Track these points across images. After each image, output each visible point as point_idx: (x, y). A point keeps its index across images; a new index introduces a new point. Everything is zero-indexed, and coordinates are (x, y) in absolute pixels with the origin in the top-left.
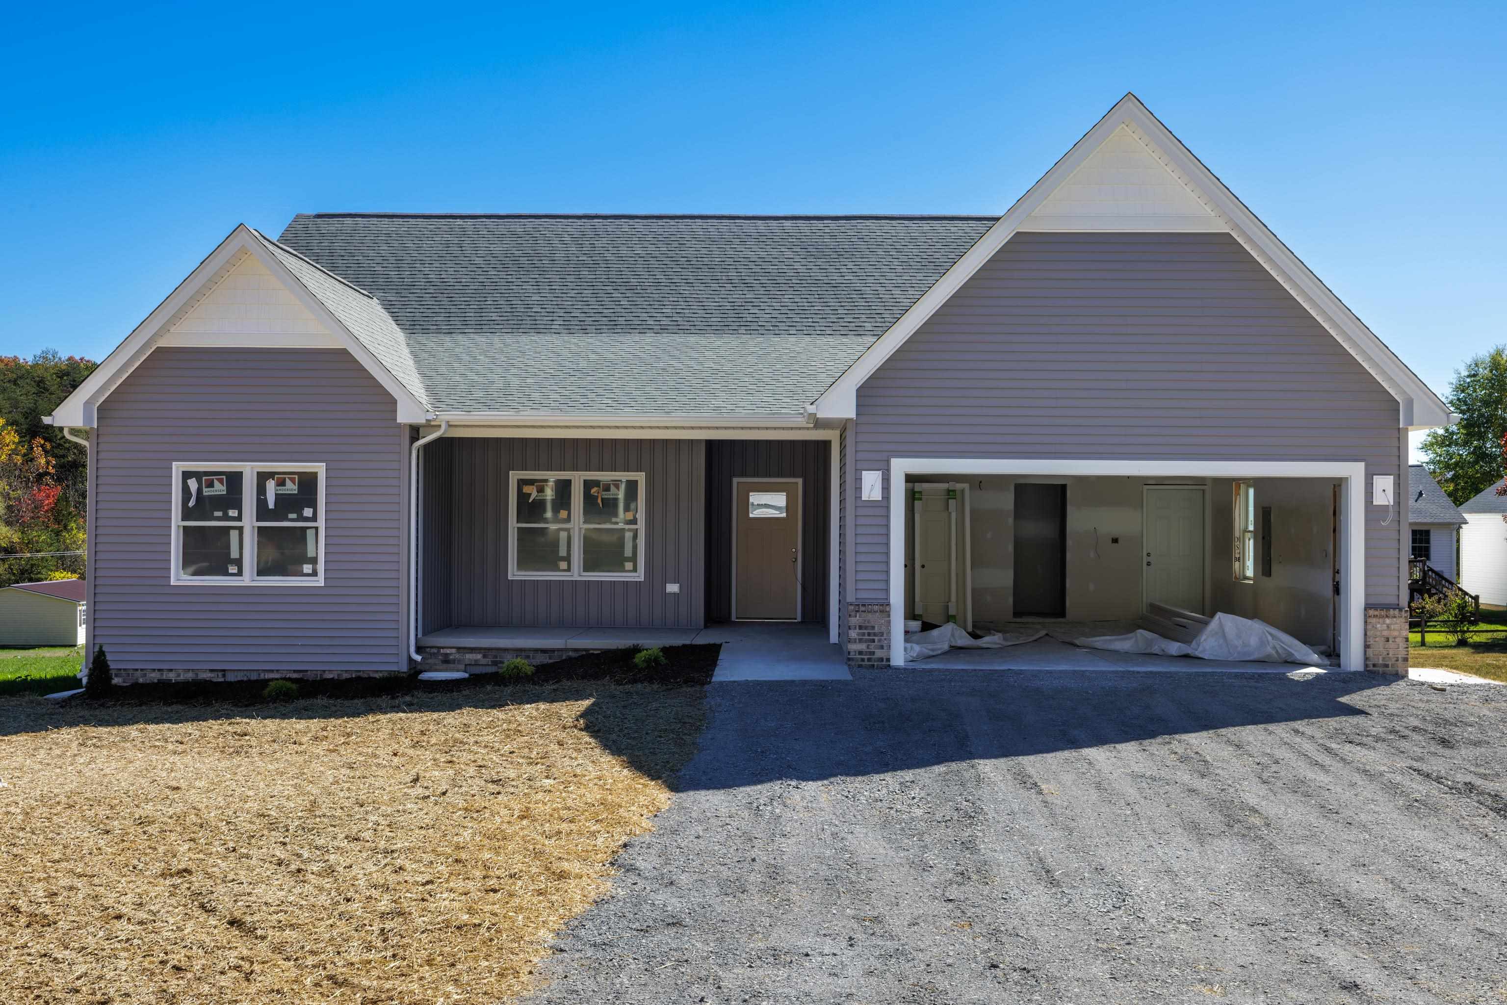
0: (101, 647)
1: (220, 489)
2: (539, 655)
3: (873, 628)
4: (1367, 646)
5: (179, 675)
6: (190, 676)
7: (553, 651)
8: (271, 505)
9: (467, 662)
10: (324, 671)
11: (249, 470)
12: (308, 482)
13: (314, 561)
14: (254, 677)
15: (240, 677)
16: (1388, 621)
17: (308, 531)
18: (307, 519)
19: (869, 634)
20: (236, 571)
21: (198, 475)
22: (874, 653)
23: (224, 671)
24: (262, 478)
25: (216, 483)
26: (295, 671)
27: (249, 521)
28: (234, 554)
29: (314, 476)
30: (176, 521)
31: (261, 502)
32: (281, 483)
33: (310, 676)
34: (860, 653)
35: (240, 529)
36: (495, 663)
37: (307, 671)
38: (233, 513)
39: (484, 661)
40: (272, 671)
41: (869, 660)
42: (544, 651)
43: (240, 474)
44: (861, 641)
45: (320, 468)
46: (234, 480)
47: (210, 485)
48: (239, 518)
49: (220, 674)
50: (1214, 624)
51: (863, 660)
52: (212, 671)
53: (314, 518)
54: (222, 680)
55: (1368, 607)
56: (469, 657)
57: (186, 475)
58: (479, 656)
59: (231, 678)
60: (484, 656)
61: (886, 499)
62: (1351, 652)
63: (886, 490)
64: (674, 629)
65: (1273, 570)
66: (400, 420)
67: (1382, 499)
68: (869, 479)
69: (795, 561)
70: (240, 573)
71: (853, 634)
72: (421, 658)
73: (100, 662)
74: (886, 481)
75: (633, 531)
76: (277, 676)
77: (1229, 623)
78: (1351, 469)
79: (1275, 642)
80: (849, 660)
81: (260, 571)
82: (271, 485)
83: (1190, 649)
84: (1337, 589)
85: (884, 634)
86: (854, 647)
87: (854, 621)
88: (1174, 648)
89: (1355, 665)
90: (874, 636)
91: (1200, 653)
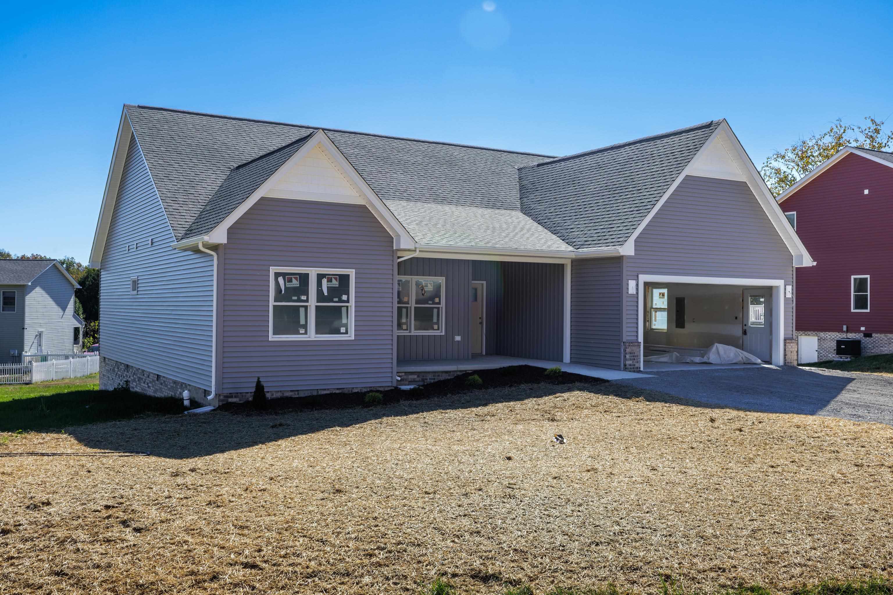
0: (259, 378)
1: (295, 283)
2: (444, 374)
3: (635, 353)
4: (785, 355)
5: (273, 395)
6: (279, 395)
7: (450, 372)
8: (326, 294)
9: (410, 380)
10: (353, 388)
11: (313, 272)
12: (344, 279)
13: (346, 325)
14: (315, 393)
15: (307, 394)
16: (792, 344)
17: (343, 308)
18: (344, 302)
19: (633, 356)
20: (303, 332)
21: (284, 275)
22: (634, 365)
23: (298, 391)
24: (320, 277)
25: (294, 280)
26: (337, 389)
27: (313, 302)
28: (302, 322)
29: (348, 276)
30: (272, 303)
31: (320, 292)
32: (329, 280)
33: (346, 391)
34: (630, 365)
35: (306, 307)
36: (423, 380)
37: (344, 388)
38: (304, 298)
39: (418, 379)
40: (325, 390)
41: (633, 368)
42: (446, 372)
43: (307, 275)
44: (630, 359)
45: (352, 273)
46: (304, 278)
47: (290, 281)
48: (307, 301)
49: (296, 393)
51: (631, 368)
52: (292, 391)
53: (348, 301)
54: (297, 396)
55: (785, 340)
56: (411, 377)
57: (277, 275)
58: (416, 377)
59: (302, 395)
60: (418, 376)
61: (637, 293)
62: (779, 358)
63: (637, 289)
64: (458, 360)
65: (687, 325)
66: (402, 247)
67: (789, 295)
68: (632, 284)
69: (481, 323)
70: (306, 333)
71: (628, 356)
72: (399, 379)
73: (259, 387)
74: (637, 285)
75: (438, 308)
76: (328, 392)
77: (721, 347)
78: (779, 283)
79: (742, 355)
80: (626, 369)
81: (318, 332)
82: (324, 281)
83: (705, 359)
84: (745, 333)
85: (638, 356)
86: (628, 363)
87: (628, 350)
88: (697, 359)
89: (781, 363)
90: (635, 357)
91: (710, 361)
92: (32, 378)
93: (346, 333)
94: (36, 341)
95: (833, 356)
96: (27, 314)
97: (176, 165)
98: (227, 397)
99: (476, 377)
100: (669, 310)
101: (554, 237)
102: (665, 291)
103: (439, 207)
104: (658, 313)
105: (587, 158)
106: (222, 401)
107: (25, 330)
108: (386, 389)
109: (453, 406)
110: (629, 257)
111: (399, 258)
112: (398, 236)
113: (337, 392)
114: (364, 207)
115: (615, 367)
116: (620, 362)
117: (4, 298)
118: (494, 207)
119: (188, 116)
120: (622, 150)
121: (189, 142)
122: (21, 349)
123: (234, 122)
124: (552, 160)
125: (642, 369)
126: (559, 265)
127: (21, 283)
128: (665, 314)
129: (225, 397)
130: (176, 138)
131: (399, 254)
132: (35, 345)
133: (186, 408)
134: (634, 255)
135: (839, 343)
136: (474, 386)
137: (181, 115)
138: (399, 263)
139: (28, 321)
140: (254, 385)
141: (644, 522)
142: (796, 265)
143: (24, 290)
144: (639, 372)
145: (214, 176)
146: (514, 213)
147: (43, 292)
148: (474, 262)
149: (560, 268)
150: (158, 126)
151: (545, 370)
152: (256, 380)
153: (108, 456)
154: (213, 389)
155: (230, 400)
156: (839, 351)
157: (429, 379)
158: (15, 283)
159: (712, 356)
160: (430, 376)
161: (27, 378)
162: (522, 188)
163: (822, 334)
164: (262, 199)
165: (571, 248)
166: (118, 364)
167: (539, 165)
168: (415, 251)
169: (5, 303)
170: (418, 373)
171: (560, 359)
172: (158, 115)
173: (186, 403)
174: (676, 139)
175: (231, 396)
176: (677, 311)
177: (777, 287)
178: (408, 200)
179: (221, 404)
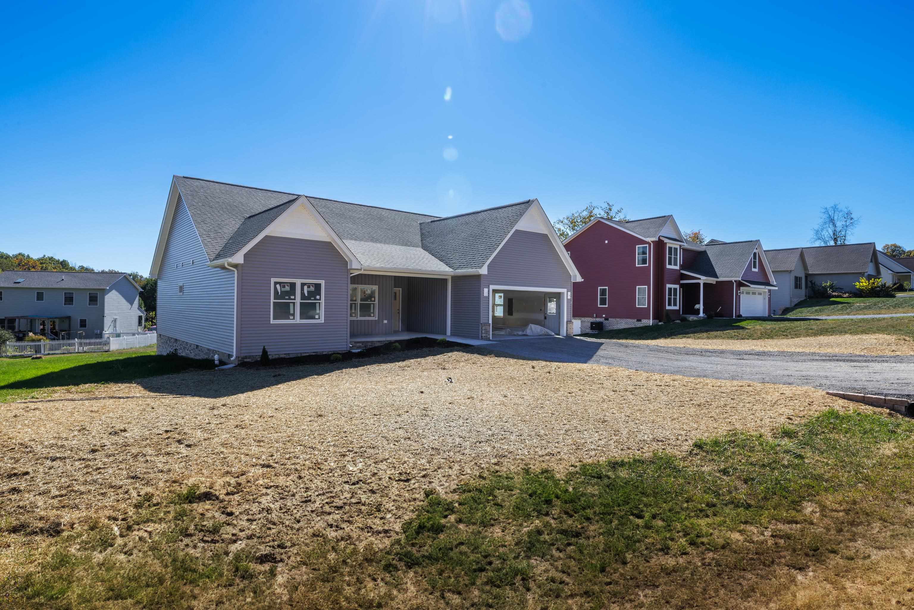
0: (264, 347)
1: (287, 288)
3: (487, 330)
4: (567, 330)
5: (273, 356)
6: (277, 356)
7: (381, 341)
8: (306, 295)
11: (298, 282)
12: (318, 287)
13: (319, 314)
14: (299, 355)
16: (570, 324)
17: (317, 304)
18: (318, 300)
20: (292, 318)
21: (280, 283)
22: (487, 336)
24: (303, 285)
25: (286, 286)
27: (298, 300)
28: (292, 312)
29: (320, 285)
30: (272, 300)
31: (302, 294)
32: (309, 287)
33: (319, 354)
34: (485, 336)
35: (294, 303)
36: (365, 346)
37: (317, 352)
38: (292, 297)
39: (362, 346)
41: (486, 338)
42: (379, 342)
43: (295, 283)
44: (485, 333)
45: (323, 282)
46: (293, 286)
47: (284, 287)
48: (295, 299)
50: (529, 327)
52: (285, 354)
53: (320, 299)
55: (567, 322)
56: (358, 345)
57: (276, 283)
59: (291, 356)
60: (363, 344)
61: (489, 296)
62: (564, 332)
63: (489, 293)
64: (386, 334)
65: (514, 314)
66: (353, 267)
67: (569, 297)
68: (486, 290)
69: (399, 313)
70: (294, 319)
71: (483, 332)
72: (351, 346)
73: (265, 352)
74: (489, 291)
75: (374, 304)
76: (308, 354)
77: (533, 326)
78: (564, 291)
79: (545, 330)
80: (482, 338)
81: (301, 318)
82: (306, 288)
83: (524, 333)
84: (545, 318)
85: (489, 331)
86: (483, 335)
87: (483, 328)
88: (520, 333)
89: (565, 335)
90: (487, 332)
91: (527, 334)
92: (110, 348)
93: (319, 318)
94: (112, 324)
95: (589, 331)
96: (106, 308)
97: (209, 215)
98: (243, 358)
99: (397, 344)
100: (504, 305)
101: (441, 263)
102: (502, 295)
103: (374, 244)
104: (498, 307)
105: (460, 218)
106: (240, 360)
107: (105, 318)
108: (343, 352)
109: (385, 361)
110: (484, 275)
111: (351, 274)
112: (351, 261)
113: (313, 354)
114: (330, 243)
115: (477, 338)
116: (479, 335)
117: (90, 297)
118: (406, 245)
119: (217, 184)
120: (480, 214)
121: (218, 200)
122: (102, 329)
123: (247, 189)
124: (438, 219)
125: (491, 339)
126: (444, 279)
127: (102, 288)
128: (502, 307)
129: (242, 358)
130: (209, 197)
131: (352, 271)
132: (112, 327)
133: (217, 366)
134: (487, 273)
135: (592, 323)
136: (395, 349)
137: (212, 183)
138: (351, 277)
139: (106, 312)
140: (261, 351)
141: (505, 428)
142: (573, 281)
143: (104, 292)
144: (490, 340)
145: (234, 222)
146: (417, 249)
147: (117, 293)
148: (395, 277)
149: (445, 280)
150: (197, 189)
151: (437, 340)
152: (262, 348)
153: (166, 398)
154: (234, 354)
155: (245, 360)
156: (592, 328)
157: (369, 346)
158: (98, 288)
159: (528, 331)
160: (370, 344)
161: (105, 348)
162: (422, 234)
163: (583, 319)
164: (266, 237)
165: (451, 270)
166: (169, 338)
167: (432, 222)
168: (361, 270)
169: (90, 300)
170: (362, 342)
171: (445, 333)
172: (197, 183)
173: (217, 362)
174: (510, 209)
175: (246, 357)
176: (509, 306)
177: (563, 293)
178: (356, 240)
179: (239, 362)
